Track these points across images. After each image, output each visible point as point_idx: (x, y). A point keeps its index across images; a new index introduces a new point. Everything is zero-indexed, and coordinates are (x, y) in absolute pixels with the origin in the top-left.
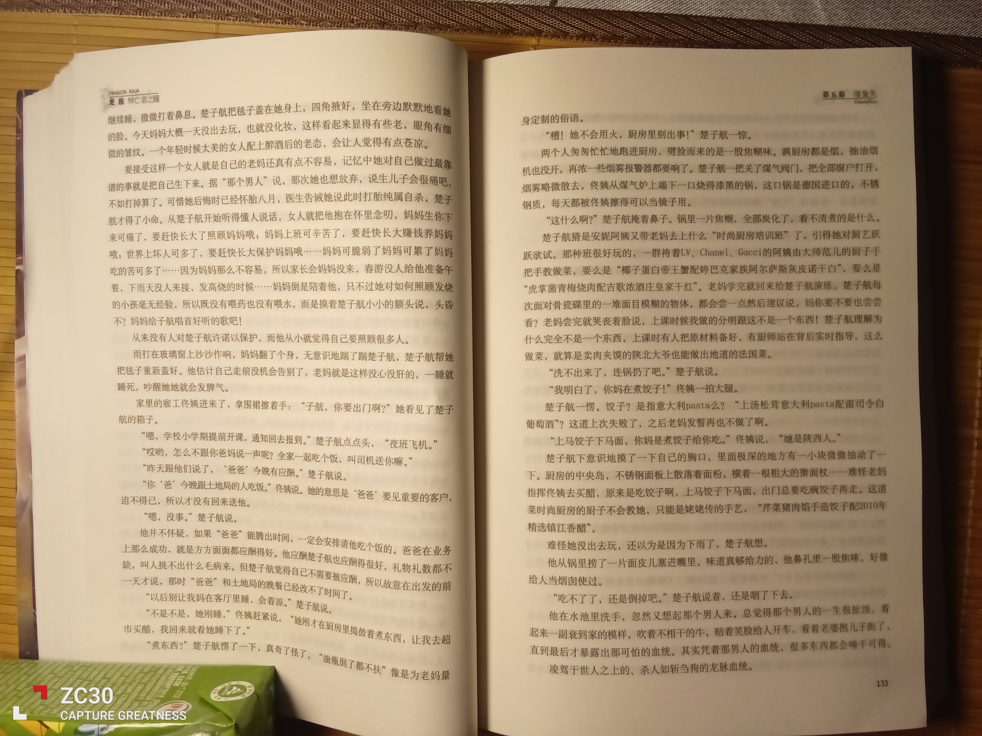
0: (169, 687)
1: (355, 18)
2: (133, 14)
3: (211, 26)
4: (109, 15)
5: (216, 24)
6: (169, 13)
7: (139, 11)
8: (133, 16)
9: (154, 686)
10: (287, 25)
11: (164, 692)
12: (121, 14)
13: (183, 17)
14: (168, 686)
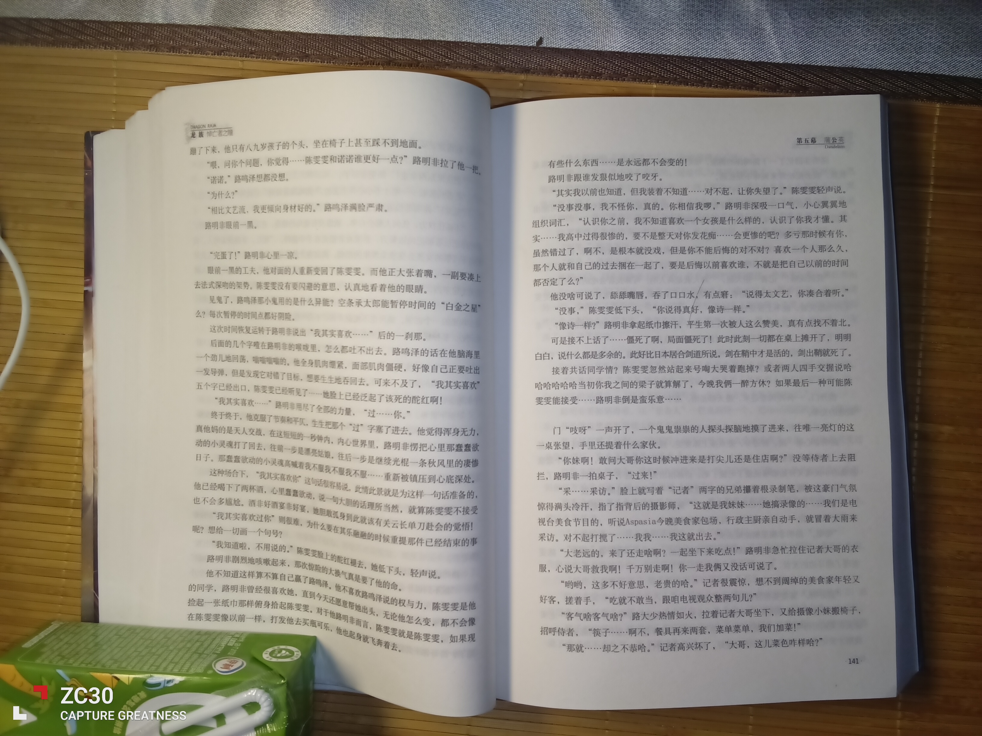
0: (223, 646)
1: (364, 56)
2: (167, 52)
3: (237, 63)
4: (146, 52)
5: (241, 61)
6: (199, 51)
7: (173, 49)
8: (168, 53)
9: (211, 643)
10: (304, 62)
11: (220, 649)
12: (156, 51)
13: (212, 54)
14: (223, 644)
